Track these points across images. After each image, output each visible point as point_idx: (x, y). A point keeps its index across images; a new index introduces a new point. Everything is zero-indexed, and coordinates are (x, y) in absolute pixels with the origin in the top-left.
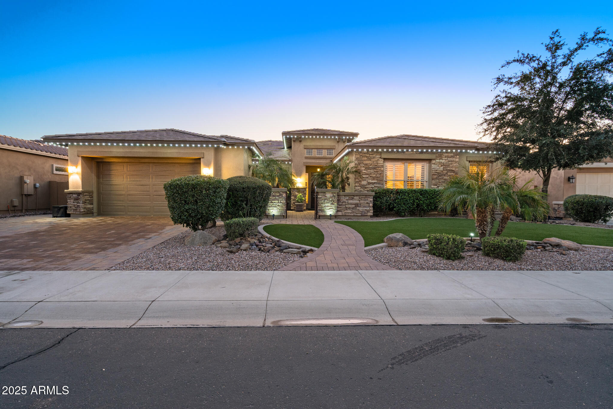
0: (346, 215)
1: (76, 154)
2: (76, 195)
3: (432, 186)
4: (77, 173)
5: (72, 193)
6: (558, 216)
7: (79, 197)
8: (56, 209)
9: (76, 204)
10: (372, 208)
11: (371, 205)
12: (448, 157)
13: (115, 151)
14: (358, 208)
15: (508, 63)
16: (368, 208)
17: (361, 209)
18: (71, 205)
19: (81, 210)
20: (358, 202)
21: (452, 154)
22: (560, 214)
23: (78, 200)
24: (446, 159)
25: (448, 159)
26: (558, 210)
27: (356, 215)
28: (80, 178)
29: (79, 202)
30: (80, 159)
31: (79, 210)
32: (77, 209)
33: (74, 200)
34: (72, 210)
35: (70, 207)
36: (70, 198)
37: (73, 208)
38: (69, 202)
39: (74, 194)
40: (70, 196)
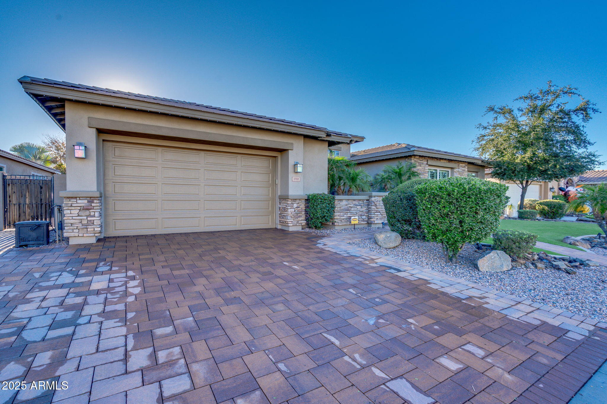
1: (85, 123)
2: (86, 201)
5: (75, 198)
9: (85, 217)
18: (72, 221)
23: (89, 209)
29: (92, 214)
31: (92, 229)
32: (87, 228)
33: (80, 210)
34: (75, 231)
35: (70, 225)
36: (71, 206)
37: (77, 227)
38: (68, 215)
39: (81, 198)
40: (72, 204)
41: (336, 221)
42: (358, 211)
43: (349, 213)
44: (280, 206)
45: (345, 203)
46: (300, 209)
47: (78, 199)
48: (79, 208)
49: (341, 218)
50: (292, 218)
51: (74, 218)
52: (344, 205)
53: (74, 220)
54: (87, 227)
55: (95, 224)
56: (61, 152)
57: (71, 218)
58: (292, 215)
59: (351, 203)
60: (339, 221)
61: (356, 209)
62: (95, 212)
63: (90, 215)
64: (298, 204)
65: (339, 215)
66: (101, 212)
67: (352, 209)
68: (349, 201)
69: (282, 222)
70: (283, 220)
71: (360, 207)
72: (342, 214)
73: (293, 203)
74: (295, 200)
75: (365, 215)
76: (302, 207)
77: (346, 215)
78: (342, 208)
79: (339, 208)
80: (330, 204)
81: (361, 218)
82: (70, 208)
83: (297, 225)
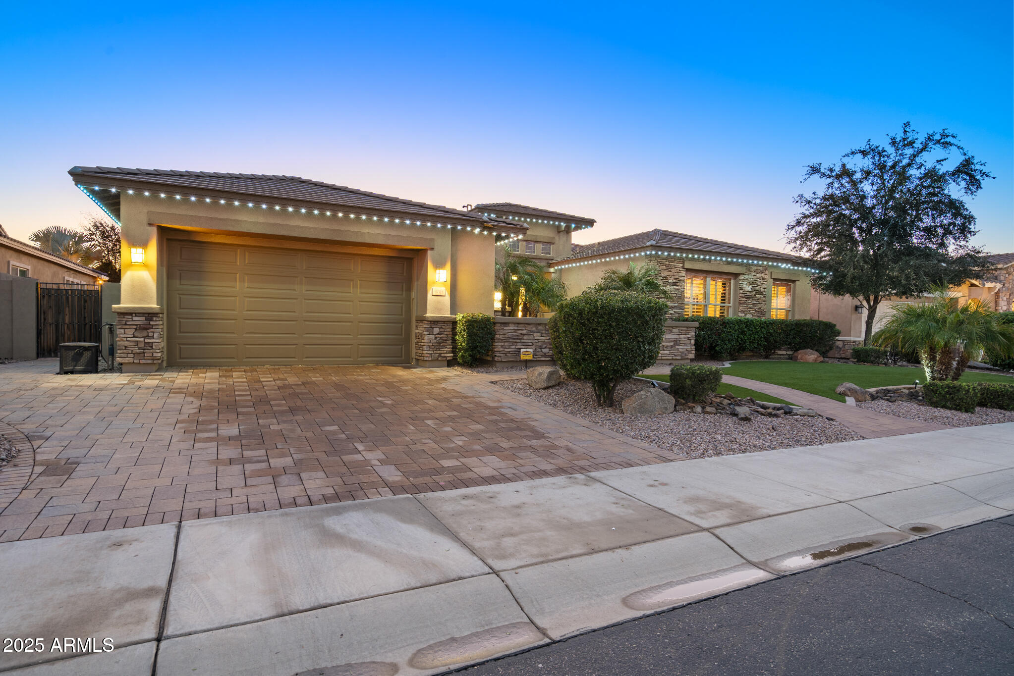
0: (663, 358)
1: (144, 219)
2: (143, 318)
3: (740, 314)
4: (145, 265)
5: (131, 314)
6: (843, 356)
7: (152, 323)
8: (72, 353)
9: (142, 339)
10: (694, 347)
11: (693, 342)
12: (758, 272)
13: (245, 219)
14: (677, 347)
15: (853, 153)
16: (689, 347)
17: (680, 348)
18: (126, 344)
19: (155, 355)
20: (677, 337)
21: (761, 268)
22: (847, 353)
23: (147, 329)
24: (754, 274)
25: (758, 275)
26: (843, 349)
27: (674, 358)
28: (153, 278)
29: (151, 334)
30: (154, 231)
31: (151, 354)
32: (144, 353)
33: (136, 329)
34: (129, 355)
35: (124, 348)
36: (126, 324)
37: (132, 350)
38: (121, 336)
39: (137, 315)
40: (126, 321)
41: (497, 354)
42: (536, 341)
43: (518, 344)
44: (417, 331)
45: (512, 328)
46: (445, 336)
47: (134, 315)
48: (135, 327)
49: (506, 350)
50: (431, 349)
51: (129, 339)
52: (510, 331)
53: (128, 343)
54: (145, 351)
55: (154, 347)
56: (110, 241)
57: (125, 339)
58: (431, 344)
59: (524, 329)
60: (502, 355)
61: (531, 337)
62: (153, 332)
63: (148, 336)
64: (441, 328)
65: (502, 346)
66: (162, 333)
67: (525, 337)
68: (520, 326)
69: (418, 354)
70: (419, 351)
71: (539, 334)
72: (506, 344)
73: (433, 326)
74: (436, 323)
75: (548, 346)
76: (446, 333)
77: (514, 347)
78: (506, 336)
79: (503, 336)
80: (486, 329)
81: (542, 351)
82: (124, 327)
83: (439, 358)
